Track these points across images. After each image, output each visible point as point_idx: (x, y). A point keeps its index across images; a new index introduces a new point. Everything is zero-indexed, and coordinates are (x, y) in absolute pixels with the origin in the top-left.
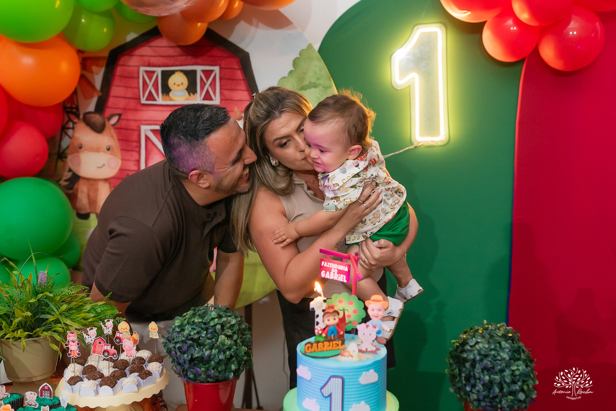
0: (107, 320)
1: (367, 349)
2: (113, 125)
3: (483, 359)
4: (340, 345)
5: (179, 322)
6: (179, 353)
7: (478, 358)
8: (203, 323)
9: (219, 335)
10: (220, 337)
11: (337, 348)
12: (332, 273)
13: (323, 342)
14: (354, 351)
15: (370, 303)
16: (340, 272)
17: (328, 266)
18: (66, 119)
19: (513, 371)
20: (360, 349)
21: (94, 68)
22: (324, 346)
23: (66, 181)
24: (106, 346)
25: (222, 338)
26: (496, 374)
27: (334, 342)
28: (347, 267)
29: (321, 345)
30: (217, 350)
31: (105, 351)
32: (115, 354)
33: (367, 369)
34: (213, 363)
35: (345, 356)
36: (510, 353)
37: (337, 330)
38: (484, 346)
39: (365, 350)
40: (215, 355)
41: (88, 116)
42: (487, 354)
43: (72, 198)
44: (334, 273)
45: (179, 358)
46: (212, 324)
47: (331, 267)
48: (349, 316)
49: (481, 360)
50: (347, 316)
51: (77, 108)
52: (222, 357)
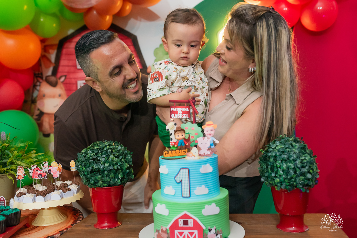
0: (45, 162)
1: (204, 154)
2: (62, 82)
3: (281, 154)
4: (187, 152)
5: (85, 150)
6: (84, 168)
7: (278, 154)
8: (100, 149)
9: (109, 155)
10: (110, 156)
11: (185, 154)
12: (178, 114)
13: (175, 150)
14: (195, 153)
15: (205, 127)
16: (184, 113)
17: (176, 110)
18: (36, 80)
19: (302, 160)
20: (200, 154)
21: (51, 51)
22: (176, 153)
23: (37, 116)
24: (40, 171)
25: (112, 157)
26: (290, 162)
27: (183, 150)
28: (188, 109)
29: (174, 152)
30: (108, 164)
31: (39, 174)
32: (46, 175)
33: (204, 163)
34: (106, 172)
35: (190, 156)
36: (299, 149)
37: (184, 143)
38: (281, 146)
39: (203, 154)
40: (107, 167)
41: (48, 78)
42: (283, 151)
43: (40, 125)
44: (180, 114)
45: (84, 172)
46: (105, 149)
47: (177, 110)
48: (193, 137)
49: (280, 155)
50: (191, 137)
51: (42, 74)
52: (111, 168)
